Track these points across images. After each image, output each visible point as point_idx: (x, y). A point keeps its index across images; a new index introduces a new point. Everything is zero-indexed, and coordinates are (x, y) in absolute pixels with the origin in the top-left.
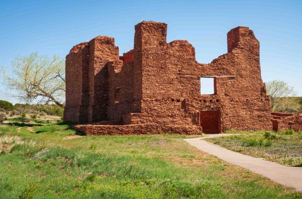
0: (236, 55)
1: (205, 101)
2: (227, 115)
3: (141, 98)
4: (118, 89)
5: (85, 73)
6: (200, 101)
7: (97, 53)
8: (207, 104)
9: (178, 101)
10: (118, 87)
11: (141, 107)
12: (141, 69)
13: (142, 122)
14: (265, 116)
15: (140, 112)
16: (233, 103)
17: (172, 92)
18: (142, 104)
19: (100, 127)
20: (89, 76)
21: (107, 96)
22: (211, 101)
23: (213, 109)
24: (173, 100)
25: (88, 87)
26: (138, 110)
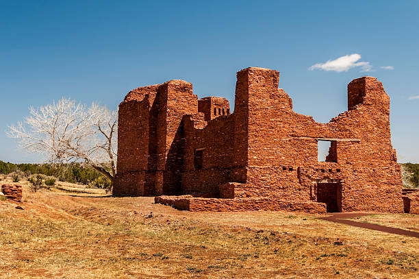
0: (362, 113)
1: (323, 171)
2: (350, 188)
3: (246, 164)
4: (201, 151)
5: (153, 128)
6: (317, 170)
7: (170, 103)
8: (326, 174)
9: (291, 170)
10: (200, 149)
11: (246, 176)
12: (247, 128)
13: (248, 196)
14: (396, 191)
15: (245, 182)
16: (356, 174)
17: (283, 158)
18: (248, 172)
19: (206, 201)
20: (158, 133)
21: (182, 160)
22: (330, 170)
23: (332, 180)
24: (284, 169)
25: (156, 147)
26: (243, 180)
